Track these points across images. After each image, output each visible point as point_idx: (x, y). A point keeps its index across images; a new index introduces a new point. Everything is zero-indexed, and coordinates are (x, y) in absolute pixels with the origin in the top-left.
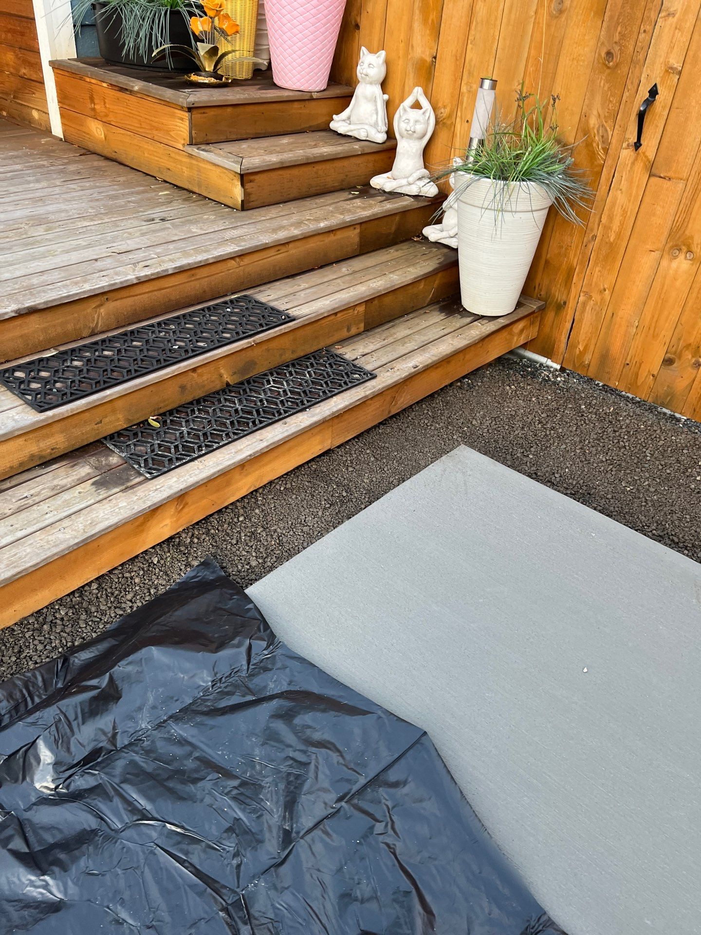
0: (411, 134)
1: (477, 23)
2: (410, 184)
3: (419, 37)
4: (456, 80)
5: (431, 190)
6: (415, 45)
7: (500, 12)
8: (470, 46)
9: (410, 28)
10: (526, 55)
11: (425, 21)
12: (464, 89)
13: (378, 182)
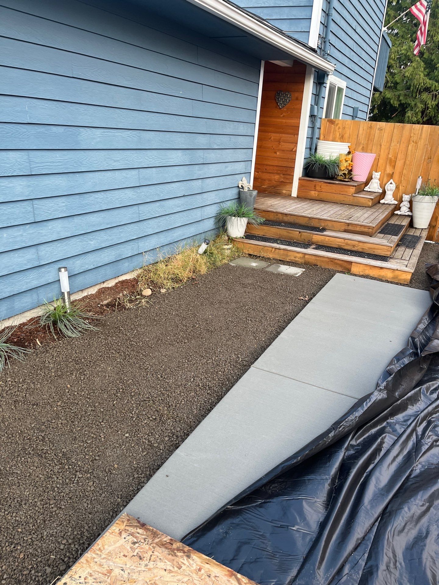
0: (391, 190)
1: (406, 165)
2: (391, 201)
3: (388, 169)
4: (400, 178)
5: (396, 202)
6: (387, 170)
7: (413, 163)
8: (404, 170)
9: (386, 166)
10: (421, 171)
11: (390, 165)
12: (402, 179)
13: (382, 201)
